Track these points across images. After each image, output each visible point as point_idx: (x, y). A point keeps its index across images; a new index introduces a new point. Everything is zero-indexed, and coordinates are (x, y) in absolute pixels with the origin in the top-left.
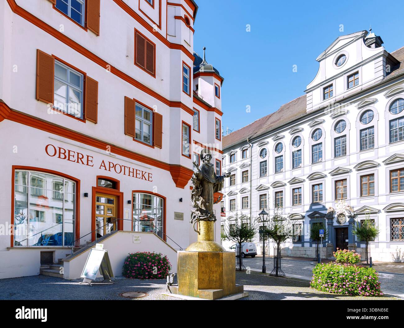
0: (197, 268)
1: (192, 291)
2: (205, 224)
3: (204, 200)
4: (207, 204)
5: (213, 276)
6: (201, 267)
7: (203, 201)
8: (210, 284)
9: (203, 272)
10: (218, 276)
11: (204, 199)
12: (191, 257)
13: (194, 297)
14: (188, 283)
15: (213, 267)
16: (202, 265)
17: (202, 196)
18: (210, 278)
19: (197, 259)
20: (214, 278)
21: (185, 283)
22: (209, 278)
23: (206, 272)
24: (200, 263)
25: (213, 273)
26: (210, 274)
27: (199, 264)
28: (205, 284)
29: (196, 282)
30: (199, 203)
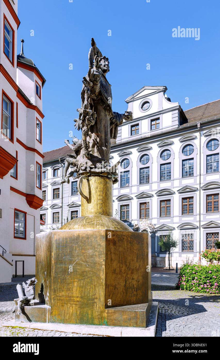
0: (104, 263)
1: (90, 312)
2: (101, 183)
3: (98, 140)
4: (103, 148)
5: (133, 279)
6: (112, 260)
7: (96, 140)
8: (128, 295)
9: (114, 272)
10: (140, 278)
11: (98, 136)
12: (85, 241)
13: (94, 324)
14: (78, 297)
15: (133, 261)
16: (113, 258)
17: (95, 130)
18: (128, 282)
19: (103, 244)
20: (135, 283)
21: (70, 297)
22: (126, 282)
23: (121, 271)
24: (109, 253)
25: (132, 273)
26: (127, 274)
27: (107, 254)
28: (119, 295)
29: (101, 293)
30: (91, 141)
